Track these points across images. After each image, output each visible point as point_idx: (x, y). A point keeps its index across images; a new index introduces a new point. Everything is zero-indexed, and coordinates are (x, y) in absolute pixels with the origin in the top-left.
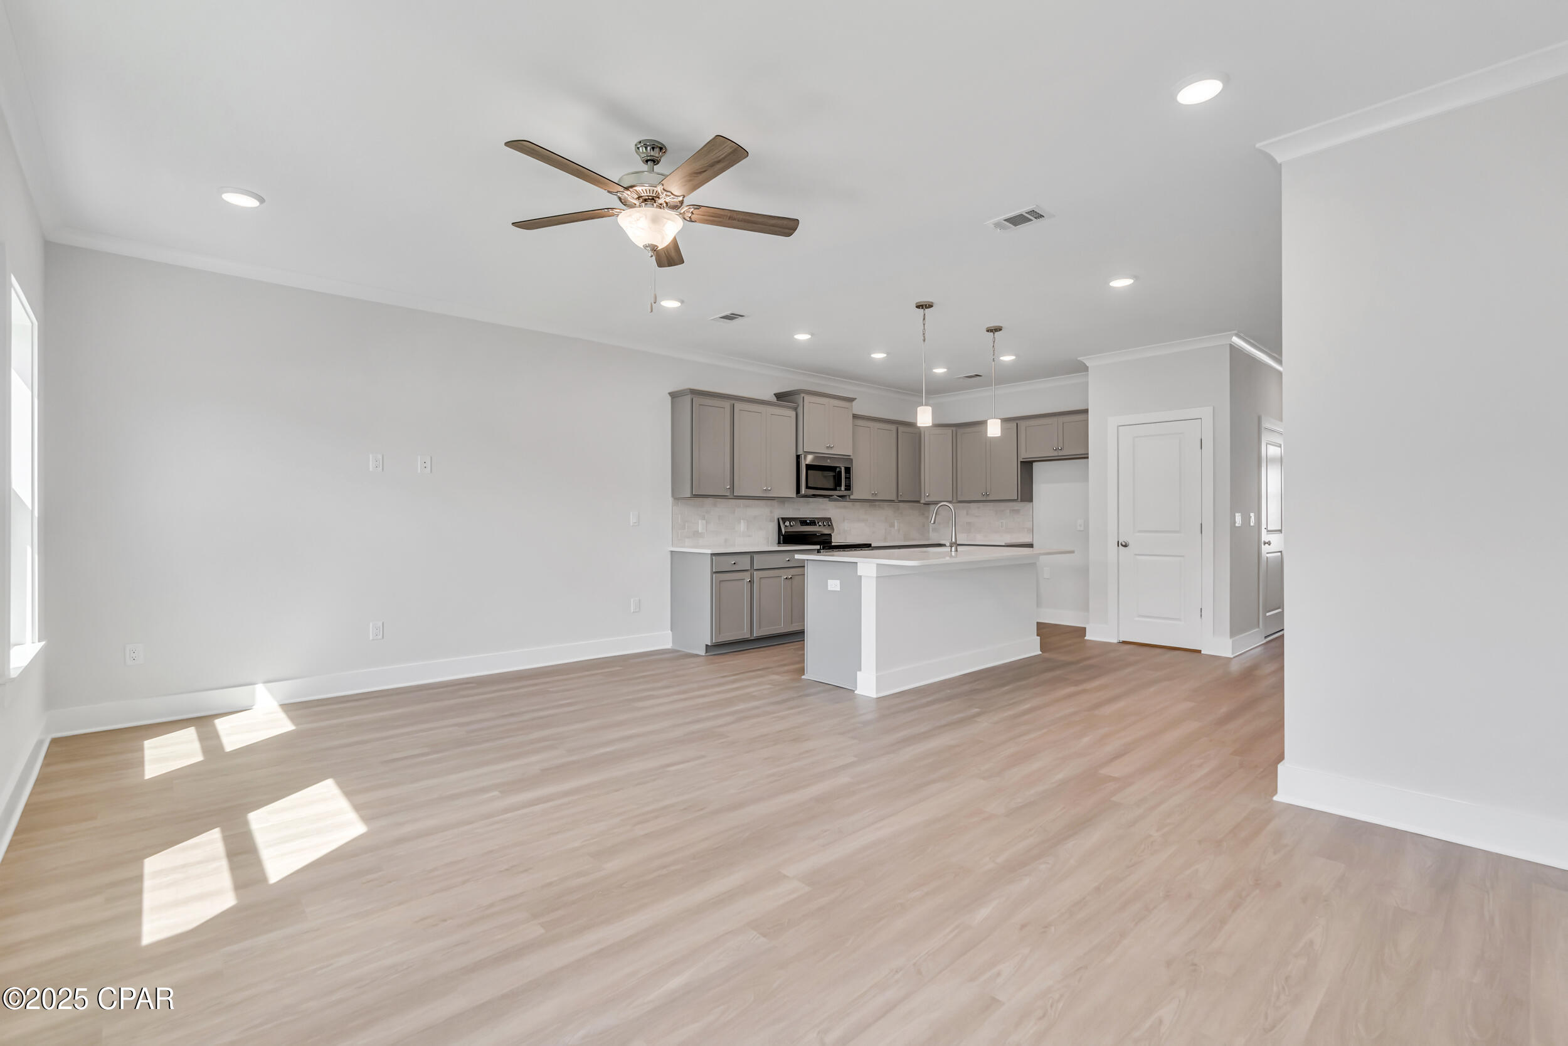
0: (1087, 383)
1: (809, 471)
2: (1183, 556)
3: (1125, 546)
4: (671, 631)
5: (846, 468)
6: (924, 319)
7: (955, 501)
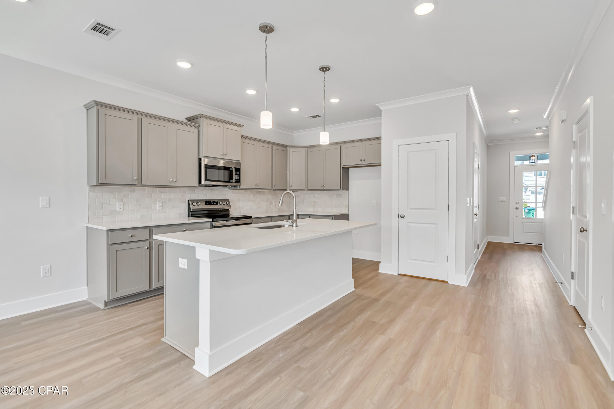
0: (381, 123)
1: (207, 170)
2: (437, 224)
3: (403, 217)
4: (87, 286)
5: (236, 169)
6: (266, 40)
7: (306, 189)
